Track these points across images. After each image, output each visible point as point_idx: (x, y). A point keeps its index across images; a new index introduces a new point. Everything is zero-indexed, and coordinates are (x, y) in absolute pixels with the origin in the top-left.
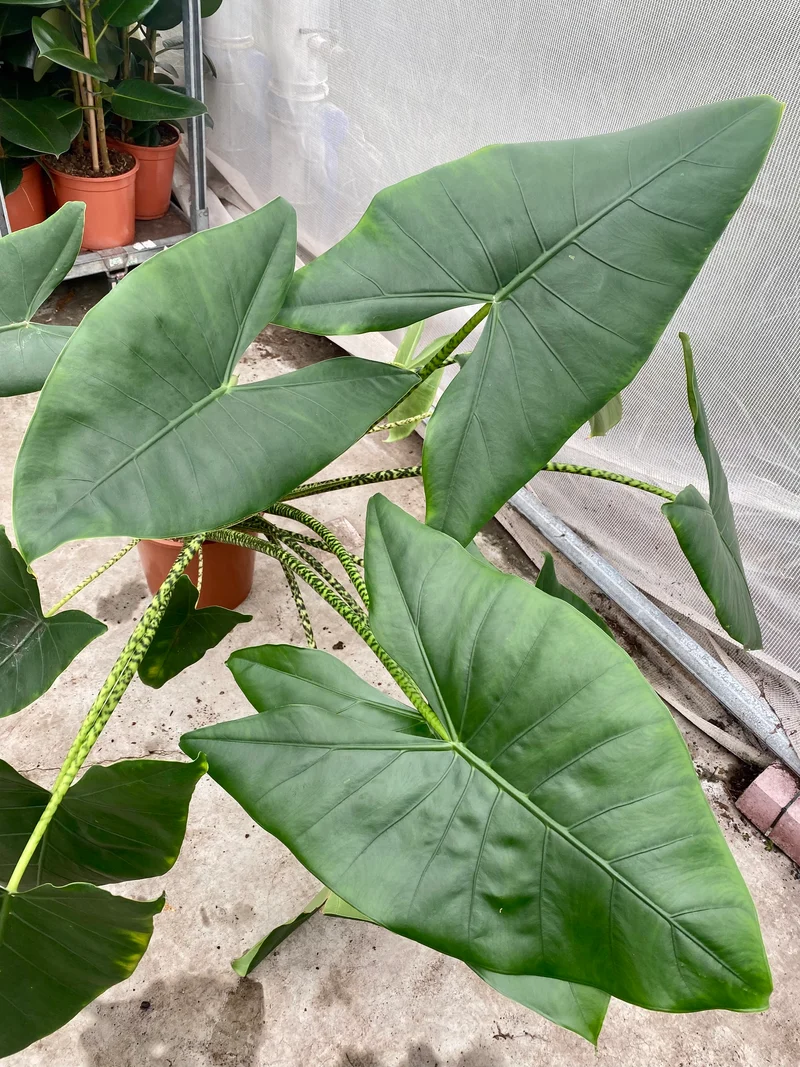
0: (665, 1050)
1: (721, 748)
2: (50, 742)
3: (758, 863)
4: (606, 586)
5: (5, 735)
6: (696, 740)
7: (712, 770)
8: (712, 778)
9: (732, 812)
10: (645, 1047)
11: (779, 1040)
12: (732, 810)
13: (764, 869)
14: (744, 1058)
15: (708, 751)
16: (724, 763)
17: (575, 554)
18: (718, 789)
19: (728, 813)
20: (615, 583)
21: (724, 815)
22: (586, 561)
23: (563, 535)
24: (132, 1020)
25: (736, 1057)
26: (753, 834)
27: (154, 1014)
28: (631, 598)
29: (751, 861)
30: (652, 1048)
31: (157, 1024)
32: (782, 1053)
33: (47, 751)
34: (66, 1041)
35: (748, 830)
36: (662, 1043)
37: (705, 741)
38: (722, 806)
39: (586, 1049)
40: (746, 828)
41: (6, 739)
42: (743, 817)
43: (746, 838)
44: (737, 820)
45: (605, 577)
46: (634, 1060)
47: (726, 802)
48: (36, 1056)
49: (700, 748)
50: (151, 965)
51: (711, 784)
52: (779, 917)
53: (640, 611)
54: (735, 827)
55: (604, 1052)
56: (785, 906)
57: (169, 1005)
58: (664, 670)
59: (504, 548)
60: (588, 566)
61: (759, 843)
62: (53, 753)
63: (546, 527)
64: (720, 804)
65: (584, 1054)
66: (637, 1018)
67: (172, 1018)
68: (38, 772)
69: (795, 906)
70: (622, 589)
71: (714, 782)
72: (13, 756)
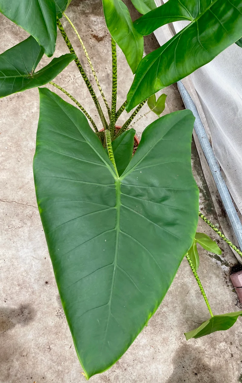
0: (177, 334)
1: (234, 256)
2: (31, 196)
3: (228, 294)
4: (222, 196)
5: (19, 190)
6: (228, 251)
7: (228, 262)
8: (227, 265)
9: (227, 277)
10: (173, 332)
11: (209, 341)
12: (228, 276)
13: (229, 296)
14: (198, 342)
15: (230, 256)
16: (233, 262)
17: (217, 180)
18: (227, 269)
19: (226, 277)
20: (225, 196)
21: (225, 278)
22: (220, 184)
23: (216, 172)
24: (43, 285)
25: (195, 341)
26: (231, 285)
27: (48, 285)
28: (228, 204)
29: (226, 293)
30: (175, 332)
31: (49, 288)
32: (208, 344)
33: (30, 199)
34: (25, 285)
35: (230, 284)
36: (178, 332)
37: (231, 252)
38: (226, 274)
39: (157, 327)
40: (230, 283)
41: (19, 191)
42: (230, 280)
43: (228, 286)
44: (228, 280)
45: (223, 193)
46: (168, 334)
47: (228, 274)
48: (18, 287)
49: (228, 254)
50: (50, 273)
51: (226, 267)
52: (226, 311)
53: (229, 210)
54: (226, 282)
55: (161, 330)
56: (229, 308)
57: (53, 284)
58: (229, 225)
59: (195, 161)
60: (219, 186)
61: (231, 289)
62: (32, 200)
63: (211, 166)
64: (225, 274)
65: (156, 328)
66: (174, 324)
67: (53, 288)
68: (27, 205)
69: (232, 309)
70: (227, 199)
71: (227, 266)
72: (20, 198)
